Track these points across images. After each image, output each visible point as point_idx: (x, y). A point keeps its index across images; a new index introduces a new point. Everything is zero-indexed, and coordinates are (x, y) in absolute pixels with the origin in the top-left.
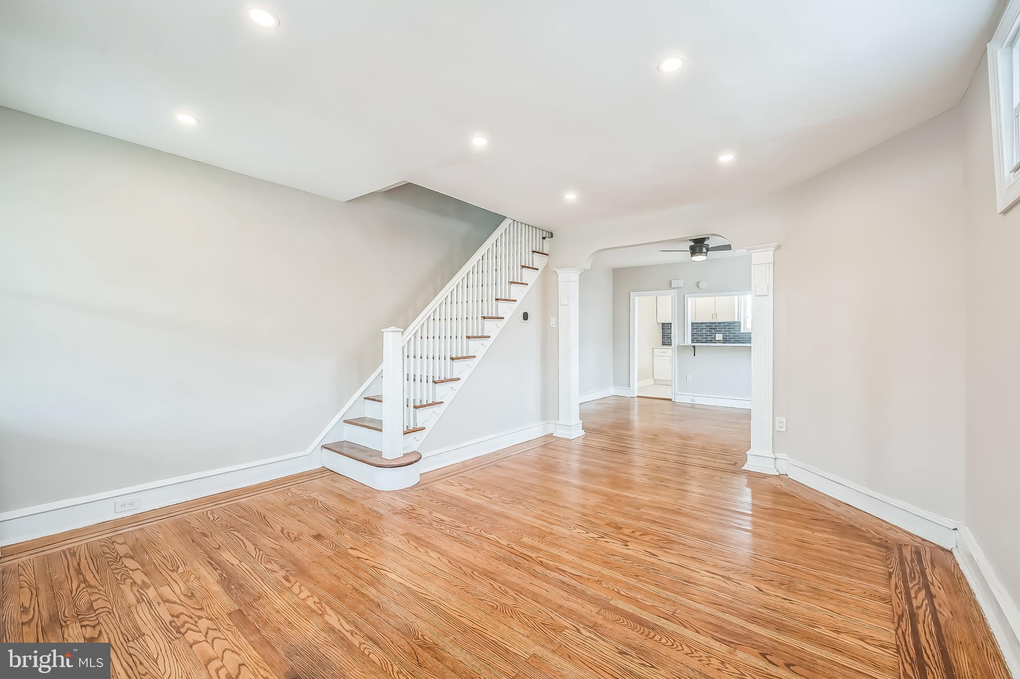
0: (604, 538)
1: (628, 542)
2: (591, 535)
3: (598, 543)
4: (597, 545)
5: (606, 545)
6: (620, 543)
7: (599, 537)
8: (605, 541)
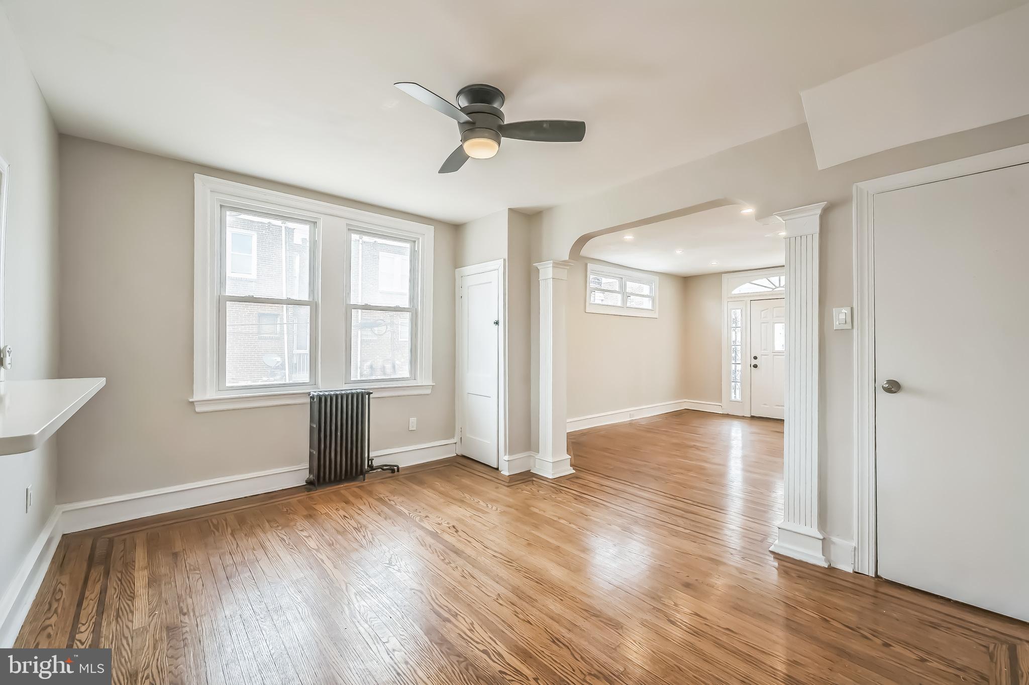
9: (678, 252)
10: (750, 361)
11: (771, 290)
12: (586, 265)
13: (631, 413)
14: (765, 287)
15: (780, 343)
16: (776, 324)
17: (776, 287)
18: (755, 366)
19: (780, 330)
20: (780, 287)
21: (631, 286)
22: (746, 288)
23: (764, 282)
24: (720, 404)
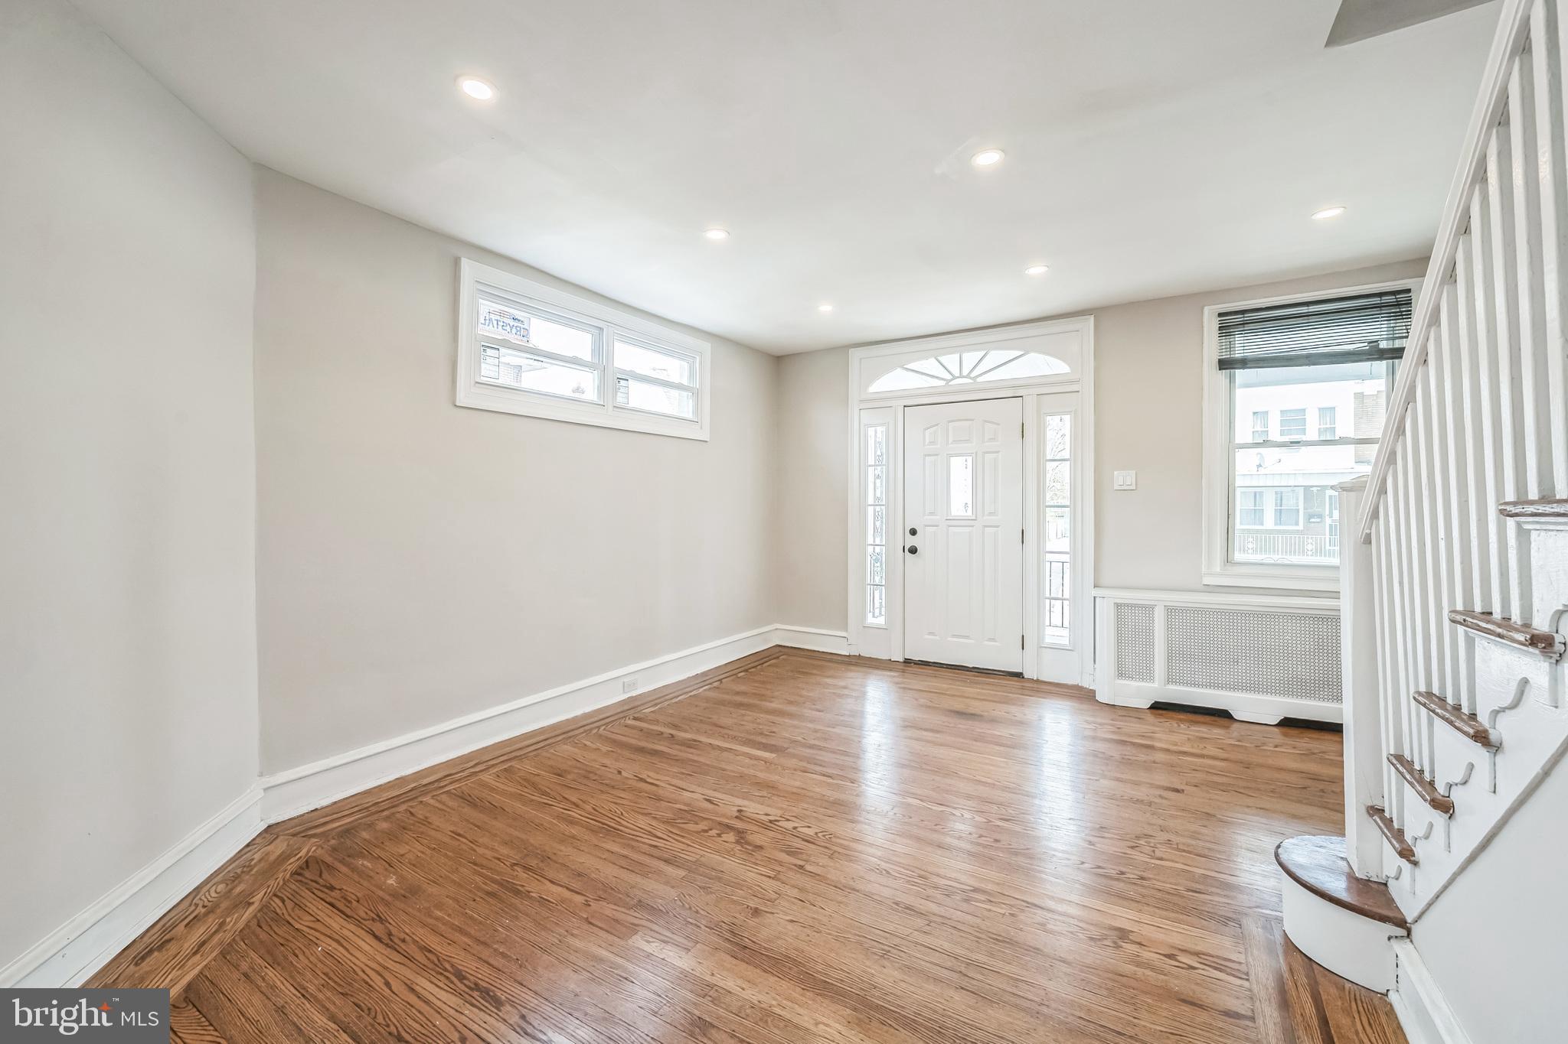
0: (771, 821)
1: (737, 817)
2: (789, 825)
3: (779, 812)
4: (782, 809)
5: (769, 810)
6: (748, 814)
7: (778, 821)
8: (769, 815)
9: (716, 235)
10: (902, 539)
11: (943, 383)
12: (456, 262)
13: (626, 680)
14: (933, 376)
15: (960, 500)
16: (951, 458)
17: (955, 378)
18: (913, 550)
19: (960, 470)
20: (961, 376)
21: (626, 356)
22: (895, 381)
23: (929, 365)
24: (843, 634)
